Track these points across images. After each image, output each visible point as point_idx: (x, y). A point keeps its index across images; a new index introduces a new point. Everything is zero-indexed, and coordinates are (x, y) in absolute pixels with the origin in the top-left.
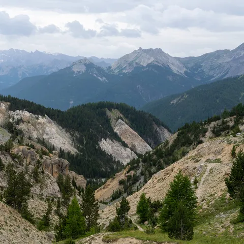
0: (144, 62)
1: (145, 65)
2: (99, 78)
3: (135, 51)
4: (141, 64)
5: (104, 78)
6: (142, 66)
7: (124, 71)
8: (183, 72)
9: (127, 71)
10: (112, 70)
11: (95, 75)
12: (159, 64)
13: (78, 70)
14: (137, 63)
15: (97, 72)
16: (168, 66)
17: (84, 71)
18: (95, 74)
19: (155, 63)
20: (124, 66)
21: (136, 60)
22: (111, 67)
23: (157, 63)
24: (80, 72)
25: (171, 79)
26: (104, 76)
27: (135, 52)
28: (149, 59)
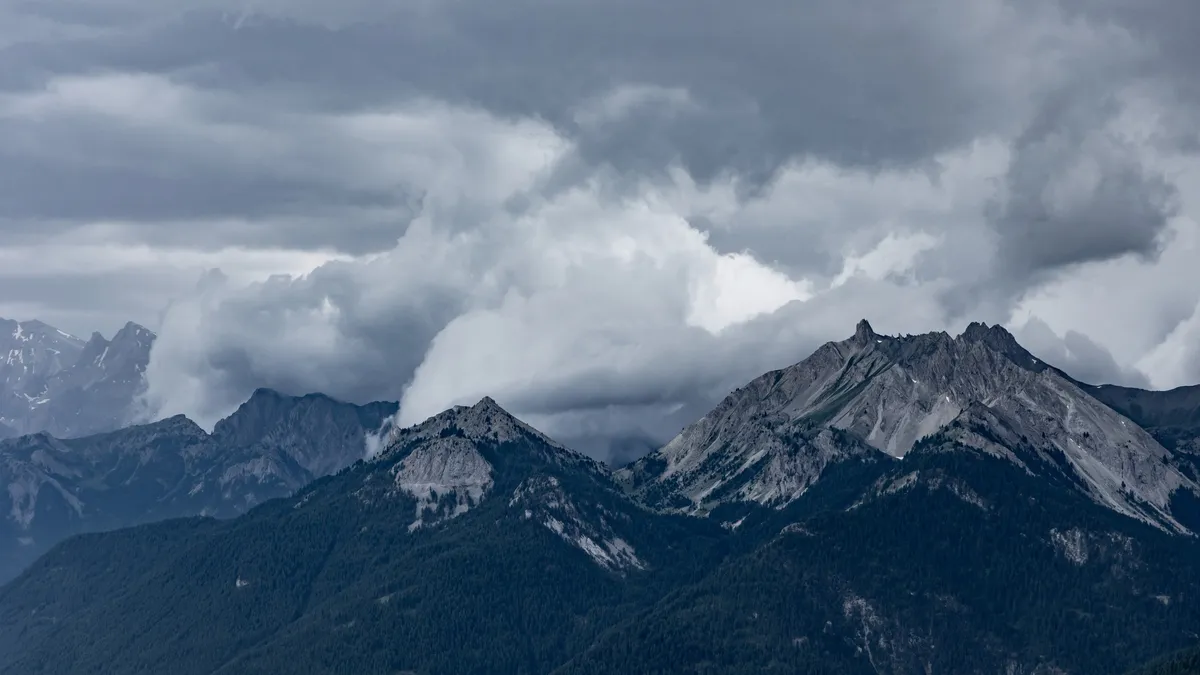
0: (888, 427)
1: (896, 448)
2: (586, 544)
3: (829, 347)
4: (874, 438)
5: (618, 545)
6: (879, 454)
7: (756, 493)
8: (1158, 497)
9: (771, 493)
10: (672, 483)
11: (557, 526)
12: (993, 450)
13: (442, 490)
14: (840, 438)
15: (569, 507)
16: (1059, 456)
17: (477, 495)
18: (558, 514)
19: (968, 439)
20: (755, 457)
21: (834, 410)
22: (664, 464)
23: (979, 442)
24: (451, 499)
25: (1074, 546)
26: (619, 529)
27: (828, 352)
28: (924, 406)
